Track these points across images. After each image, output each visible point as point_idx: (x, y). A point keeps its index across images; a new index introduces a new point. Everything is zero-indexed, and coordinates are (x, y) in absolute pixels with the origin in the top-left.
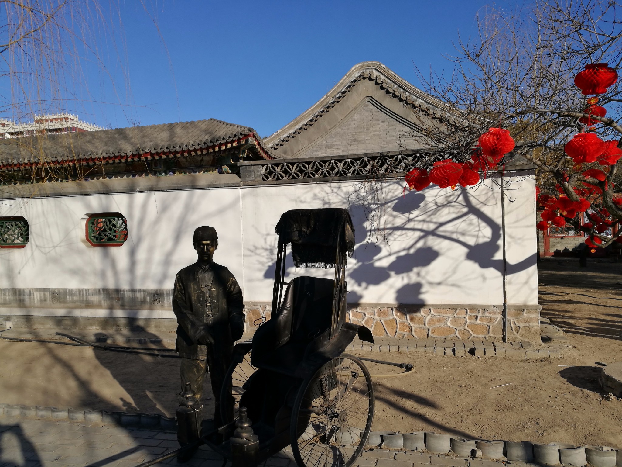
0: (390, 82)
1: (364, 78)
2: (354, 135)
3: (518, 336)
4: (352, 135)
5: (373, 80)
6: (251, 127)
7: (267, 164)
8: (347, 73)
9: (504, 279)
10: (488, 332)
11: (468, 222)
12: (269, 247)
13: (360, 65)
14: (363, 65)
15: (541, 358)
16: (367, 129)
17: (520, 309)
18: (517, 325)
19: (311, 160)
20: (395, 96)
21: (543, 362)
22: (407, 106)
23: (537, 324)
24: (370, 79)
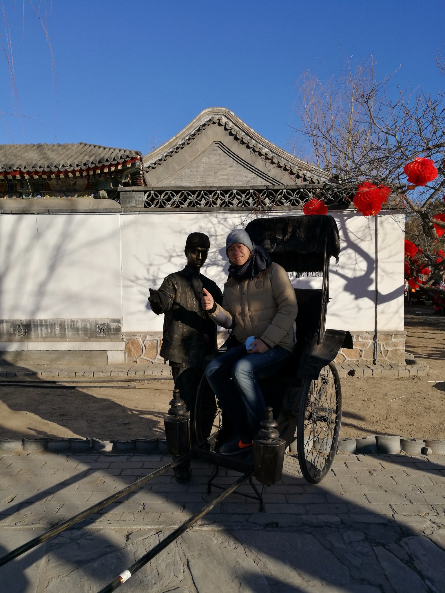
0: (238, 129)
1: (214, 123)
2: (202, 177)
3: (386, 359)
4: (201, 177)
5: (222, 125)
6: (138, 150)
7: (150, 191)
8: (196, 116)
9: (376, 308)
10: (361, 356)
11: (347, 255)
12: (152, 278)
13: (210, 110)
14: (213, 110)
15: (411, 377)
16: (216, 173)
17: (388, 335)
18: (386, 349)
19: (197, 189)
20: (243, 143)
21: (415, 380)
22: (254, 153)
23: (403, 348)
24: (220, 125)
